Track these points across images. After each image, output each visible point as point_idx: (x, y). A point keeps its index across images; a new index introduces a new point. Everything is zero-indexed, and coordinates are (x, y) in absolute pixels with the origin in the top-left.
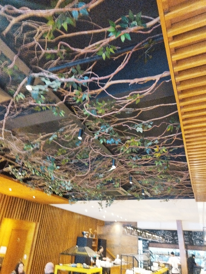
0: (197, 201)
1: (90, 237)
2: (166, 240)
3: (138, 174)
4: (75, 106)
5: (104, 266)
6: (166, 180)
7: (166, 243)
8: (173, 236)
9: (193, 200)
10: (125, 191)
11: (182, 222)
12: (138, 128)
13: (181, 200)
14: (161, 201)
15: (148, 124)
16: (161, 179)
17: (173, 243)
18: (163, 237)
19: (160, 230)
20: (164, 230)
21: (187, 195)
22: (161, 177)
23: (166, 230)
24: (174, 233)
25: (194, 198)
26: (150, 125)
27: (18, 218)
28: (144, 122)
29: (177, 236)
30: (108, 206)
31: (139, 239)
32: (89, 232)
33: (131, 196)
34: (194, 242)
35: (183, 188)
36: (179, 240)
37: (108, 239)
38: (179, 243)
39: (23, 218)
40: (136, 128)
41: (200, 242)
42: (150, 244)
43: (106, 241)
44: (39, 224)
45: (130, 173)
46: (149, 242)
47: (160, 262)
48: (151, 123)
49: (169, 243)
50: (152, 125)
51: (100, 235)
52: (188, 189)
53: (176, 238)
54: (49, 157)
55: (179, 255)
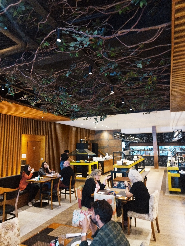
0: (171, 111)
1: (86, 143)
2: (143, 140)
3: (129, 95)
4: (88, 49)
5: (99, 160)
6: (151, 98)
7: (143, 143)
8: (149, 138)
9: (168, 111)
10: (117, 109)
11: (157, 127)
12: (138, 64)
13: (159, 111)
14: (144, 114)
15: (147, 61)
16: (147, 98)
17: (148, 142)
18: (141, 138)
19: (138, 134)
20: (142, 134)
21: (165, 108)
22: (147, 97)
23: (143, 134)
24: (149, 135)
25: (169, 109)
26: (148, 61)
27: (32, 134)
28: (143, 59)
29: (152, 137)
30: (102, 120)
31: (123, 141)
32: (85, 140)
33: (120, 112)
34: (164, 140)
35: (163, 103)
36: (153, 140)
37: (99, 143)
38: (153, 142)
39: (36, 133)
40: (137, 64)
41: (168, 140)
42: (131, 144)
43: (97, 144)
44: (47, 137)
45: (123, 95)
46: (130, 142)
47: (139, 155)
48: (149, 60)
49: (145, 142)
50: (149, 62)
51: (93, 141)
52: (166, 103)
53: (150, 139)
54: (61, 88)
55: (152, 149)
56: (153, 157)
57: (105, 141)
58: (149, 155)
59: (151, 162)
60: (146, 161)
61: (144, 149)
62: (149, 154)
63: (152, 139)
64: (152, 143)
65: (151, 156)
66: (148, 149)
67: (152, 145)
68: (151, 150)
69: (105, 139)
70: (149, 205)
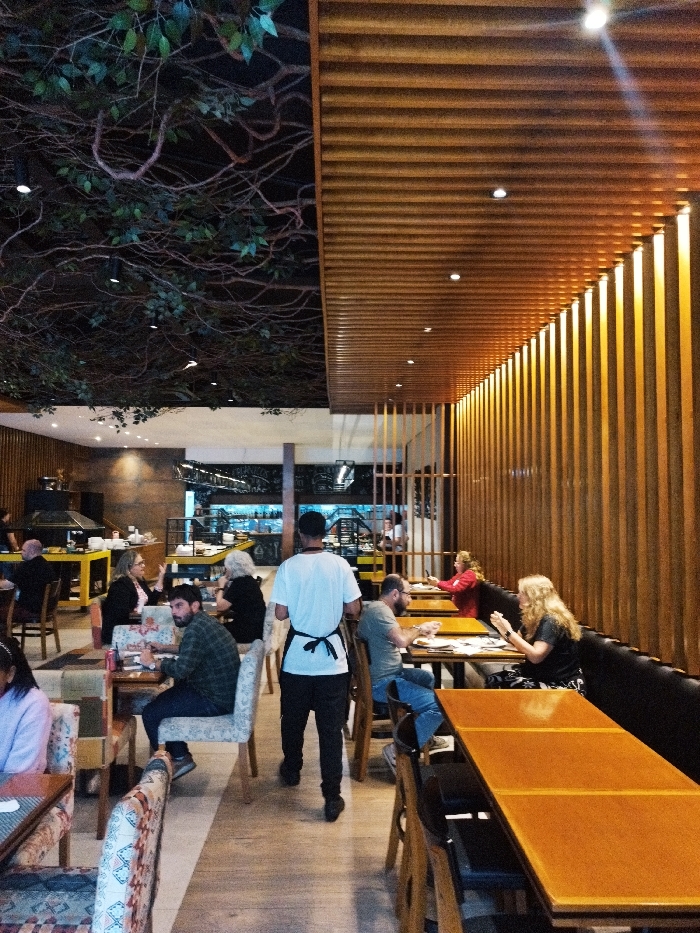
0: (334, 412)
1: (59, 489)
2: (252, 486)
5: (111, 547)
7: (254, 494)
8: (271, 478)
11: (296, 447)
12: (263, 331)
17: (267, 493)
18: (248, 480)
19: (239, 466)
20: (251, 465)
23: (254, 465)
24: (273, 471)
25: (325, 405)
29: (281, 477)
31: (189, 487)
32: (58, 478)
34: (315, 487)
36: (285, 485)
38: (284, 492)
41: (327, 487)
42: (215, 498)
43: (101, 496)
46: (212, 492)
47: (237, 531)
49: (260, 493)
51: (83, 484)
52: (318, 393)
53: (276, 481)
55: (278, 515)
56: (279, 537)
57: (129, 484)
58: (268, 533)
59: (274, 553)
60: (259, 551)
61: (256, 513)
62: (270, 530)
63: (281, 484)
64: (281, 494)
65: (274, 535)
66: (268, 515)
67: (280, 503)
68: (277, 517)
69: (128, 479)
70: (265, 624)
